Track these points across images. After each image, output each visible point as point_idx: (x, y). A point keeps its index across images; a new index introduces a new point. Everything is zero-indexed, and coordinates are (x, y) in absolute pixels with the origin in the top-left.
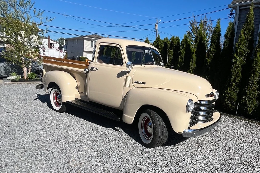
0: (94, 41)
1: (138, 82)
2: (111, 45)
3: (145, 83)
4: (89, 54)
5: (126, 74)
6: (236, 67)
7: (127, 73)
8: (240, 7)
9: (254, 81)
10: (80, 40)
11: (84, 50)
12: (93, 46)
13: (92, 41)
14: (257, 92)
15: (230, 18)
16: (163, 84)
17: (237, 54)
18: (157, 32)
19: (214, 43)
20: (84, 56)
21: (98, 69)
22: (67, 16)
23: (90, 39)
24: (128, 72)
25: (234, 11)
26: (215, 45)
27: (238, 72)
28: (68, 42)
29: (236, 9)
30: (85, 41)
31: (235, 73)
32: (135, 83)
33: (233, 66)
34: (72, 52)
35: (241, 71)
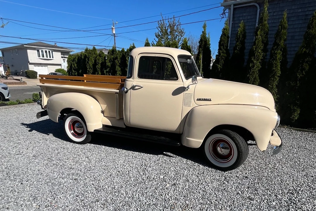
0: (40, 51)
1: (202, 99)
2: (157, 56)
3: (210, 99)
4: (37, 67)
5: (184, 91)
6: (253, 72)
7: (186, 90)
8: (234, 5)
9: (273, 86)
10: (22, 50)
11: (30, 62)
12: (40, 57)
13: (37, 50)
14: (276, 96)
15: (223, 18)
16: (232, 98)
17: (254, 58)
18: (115, 36)
19: (223, 47)
20: (30, 70)
21: (142, 87)
22: (3, 20)
23: (35, 48)
24: (187, 88)
25: (227, 11)
26: (224, 49)
27: (256, 77)
28: (4, 53)
29: (230, 8)
30: (28, 51)
31: (253, 78)
32: (197, 100)
33: (250, 71)
34: (13, 66)
35: (259, 76)
